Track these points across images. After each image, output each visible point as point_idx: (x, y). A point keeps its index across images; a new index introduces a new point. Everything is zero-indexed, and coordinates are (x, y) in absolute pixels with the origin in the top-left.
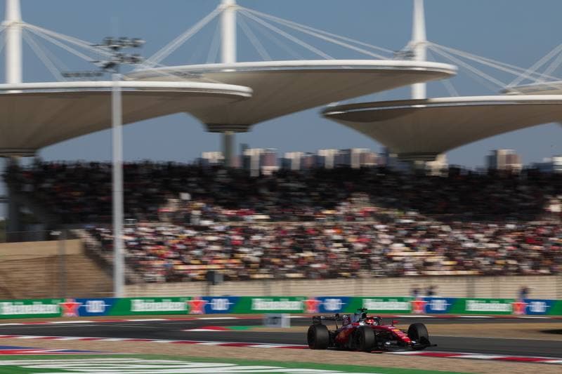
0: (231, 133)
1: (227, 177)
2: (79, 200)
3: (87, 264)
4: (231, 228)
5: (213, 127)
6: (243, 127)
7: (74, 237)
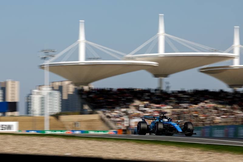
0: (162, 78)
1: (160, 93)
2: (101, 101)
3: (100, 123)
4: (155, 111)
5: (156, 76)
6: (166, 76)
7: (97, 113)
